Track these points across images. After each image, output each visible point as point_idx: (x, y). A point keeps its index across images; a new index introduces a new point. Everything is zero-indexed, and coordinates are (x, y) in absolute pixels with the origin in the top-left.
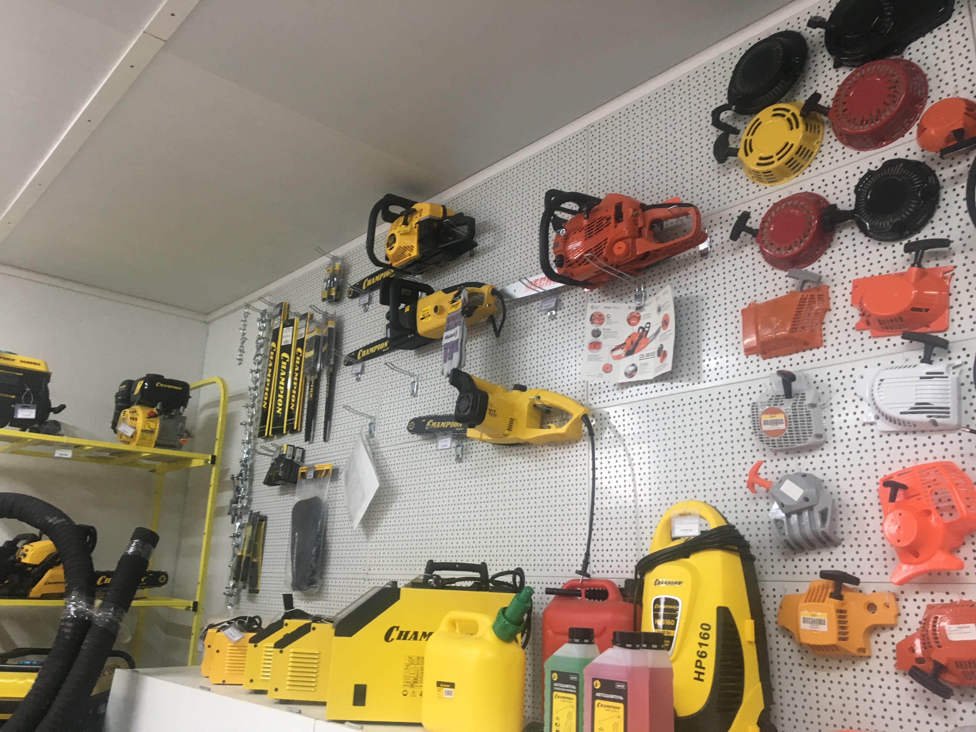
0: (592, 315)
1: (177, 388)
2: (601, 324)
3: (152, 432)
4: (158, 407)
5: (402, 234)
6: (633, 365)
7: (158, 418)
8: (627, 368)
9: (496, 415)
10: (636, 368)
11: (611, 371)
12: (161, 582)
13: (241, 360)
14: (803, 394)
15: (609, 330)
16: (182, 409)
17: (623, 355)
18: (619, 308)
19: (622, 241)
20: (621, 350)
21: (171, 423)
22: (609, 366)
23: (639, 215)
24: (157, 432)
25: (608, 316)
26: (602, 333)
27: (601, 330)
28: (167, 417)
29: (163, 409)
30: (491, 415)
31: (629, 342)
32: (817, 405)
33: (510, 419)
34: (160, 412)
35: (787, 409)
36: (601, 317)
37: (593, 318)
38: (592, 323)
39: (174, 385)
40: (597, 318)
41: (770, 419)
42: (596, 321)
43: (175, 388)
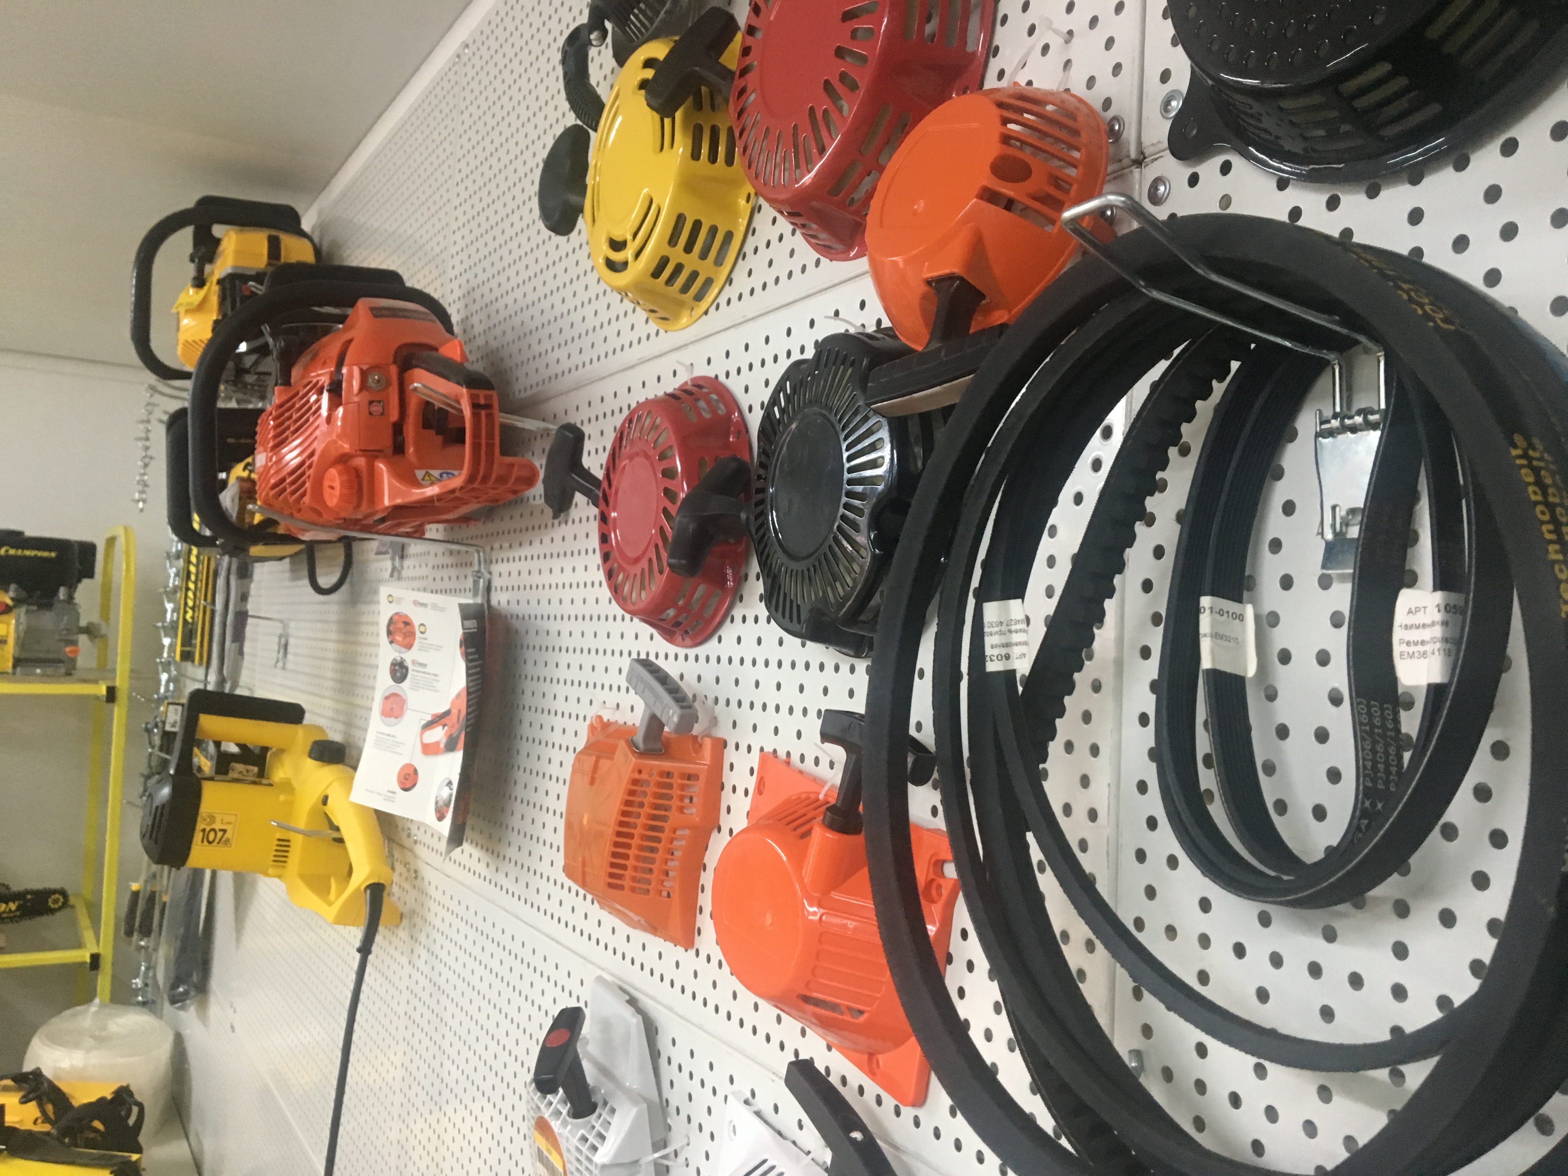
0: (391, 621)
1: (45, 554)
2: (409, 646)
4: (11, 594)
5: (188, 312)
6: (450, 783)
7: (15, 612)
8: (440, 788)
9: (228, 840)
10: (451, 795)
11: (414, 785)
12: (52, 906)
13: (144, 501)
14: (613, 1111)
15: (424, 665)
16: (62, 593)
17: (442, 746)
18: (442, 610)
19: (340, 467)
20: (441, 727)
21: (47, 619)
22: (412, 772)
23: (389, 384)
24: (11, 641)
25: (422, 629)
26: (410, 673)
27: (408, 663)
28: (35, 608)
29: (24, 594)
30: (210, 842)
31: (455, 712)
32: (642, 1162)
33: (279, 840)
34: (18, 601)
35: (568, 1151)
36: (408, 627)
37: (391, 628)
38: (391, 642)
39: (39, 549)
40: (400, 630)
41: (545, 1152)
42: (399, 638)
43: (41, 554)
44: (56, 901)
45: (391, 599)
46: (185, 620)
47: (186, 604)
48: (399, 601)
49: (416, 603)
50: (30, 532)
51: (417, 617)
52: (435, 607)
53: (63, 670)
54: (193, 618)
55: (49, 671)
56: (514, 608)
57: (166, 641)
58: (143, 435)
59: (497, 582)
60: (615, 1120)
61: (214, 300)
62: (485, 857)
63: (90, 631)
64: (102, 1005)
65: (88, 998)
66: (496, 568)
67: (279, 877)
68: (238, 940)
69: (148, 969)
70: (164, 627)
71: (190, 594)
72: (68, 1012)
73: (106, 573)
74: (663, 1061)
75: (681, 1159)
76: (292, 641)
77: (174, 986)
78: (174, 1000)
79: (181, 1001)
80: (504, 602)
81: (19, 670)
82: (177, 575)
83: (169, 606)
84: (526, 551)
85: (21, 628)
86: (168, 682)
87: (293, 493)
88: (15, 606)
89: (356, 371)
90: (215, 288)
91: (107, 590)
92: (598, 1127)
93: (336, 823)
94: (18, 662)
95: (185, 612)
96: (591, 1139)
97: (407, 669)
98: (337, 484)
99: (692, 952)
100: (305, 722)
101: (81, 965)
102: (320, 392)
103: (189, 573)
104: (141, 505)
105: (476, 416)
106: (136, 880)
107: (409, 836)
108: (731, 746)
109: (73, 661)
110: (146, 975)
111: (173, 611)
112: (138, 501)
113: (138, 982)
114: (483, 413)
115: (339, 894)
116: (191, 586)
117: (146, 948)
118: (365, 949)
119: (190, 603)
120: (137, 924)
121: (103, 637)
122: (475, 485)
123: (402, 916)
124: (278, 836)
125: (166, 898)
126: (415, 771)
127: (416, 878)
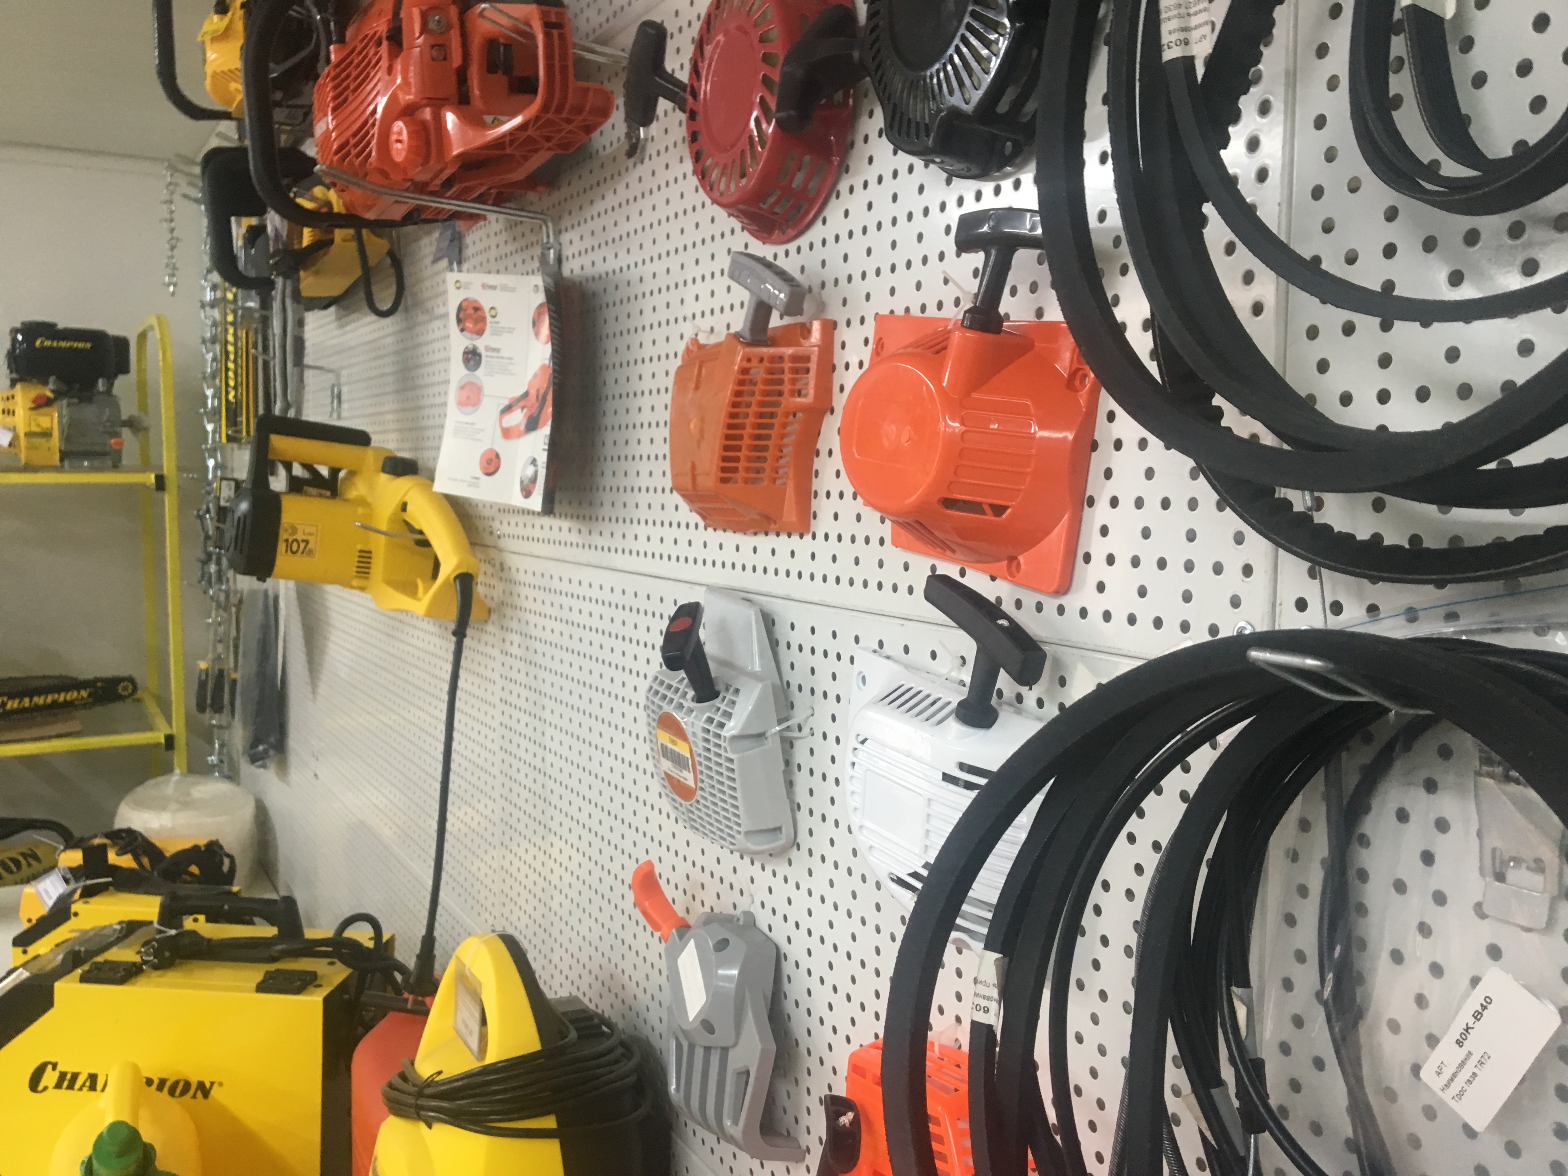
0: (460, 309)
1: (81, 345)
2: (480, 333)
3: (46, 434)
4: (51, 386)
5: (214, 39)
6: (534, 462)
7: (56, 406)
8: (524, 468)
9: (311, 551)
10: (536, 472)
11: (497, 469)
12: (123, 693)
13: (175, 285)
14: (737, 691)
15: (497, 350)
16: (101, 384)
17: (522, 427)
18: (513, 290)
19: (407, 118)
20: (519, 410)
21: (88, 412)
22: (493, 457)
23: (449, 27)
24: (56, 434)
25: (493, 312)
26: (484, 359)
27: (481, 350)
28: (76, 400)
29: (63, 387)
30: (293, 553)
31: (533, 392)
32: (768, 734)
33: (361, 551)
34: (59, 394)
35: (694, 734)
36: (479, 313)
37: (461, 316)
38: (462, 330)
39: (75, 341)
40: (470, 316)
41: (670, 746)
42: (469, 325)
43: (76, 345)
44: (125, 689)
45: (458, 285)
46: (227, 400)
47: (227, 385)
48: (467, 286)
49: (485, 286)
50: (63, 323)
51: (486, 301)
52: (505, 288)
53: (110, 463)
54: (235, 397)
55: (96, 463)
56: (589, 271)
57: (210, 427)
58: (168, 216)
59: (567, 252)
60: (740, 699)
61: (239, 26)
62: (575, 525)
63: (132, 424)
64: (182, 774)
65: (168, 769)
66: (565, 238)
67: (362, 589)
68: (314, 692)
69: (222, 746)
70: (206, 413)
71: (231, 374)
72: (152, 782)
73: (141, 370)
74: (783, 646)
75: (806, 730)
76: (344, 389)
77: (254, 745)
78: (255, 759)
79: (262, 759)
80: (577, 271)
81: (66, 463)
82: (214, 359)
83: (209, 392)
84: (600, 206)
85: (64, 421)
86: (216, 467)
87: (358, 155)
88: (56, 399)
89: (416, 13)
90: (240, 13)
91: (142, 386)
92: (723, 707)
93: (417, 527)
94: (64, 455)
95: (227, 393)
96: (718, 718)
97: (480, 356)
98: (405, 136)
99: (808, 537)
100: (373, 444)
101: (157, 745)
102: (379, 44)
103: (227, 353)
104: (171, 289)
105: (548, 36)
106: (203, 658)
107: (491, 533)
108: (842, 324)
109: (119, 453)
110: (220, 753)
111: (214, 397)
112: (169, 285)
113: (213, 759)
114: (555, 32)
115: (426, 591)
116: (231, 365)
117: (220, 727)
118: (460, 633)
119: (232, 383)
120: (209, 701)
121: (146, 429)
122: (550, 116)
123: (490, 611)
124: (359, 547)
125: (234, 676)
126: (497, 456)
127: (502, 570)
